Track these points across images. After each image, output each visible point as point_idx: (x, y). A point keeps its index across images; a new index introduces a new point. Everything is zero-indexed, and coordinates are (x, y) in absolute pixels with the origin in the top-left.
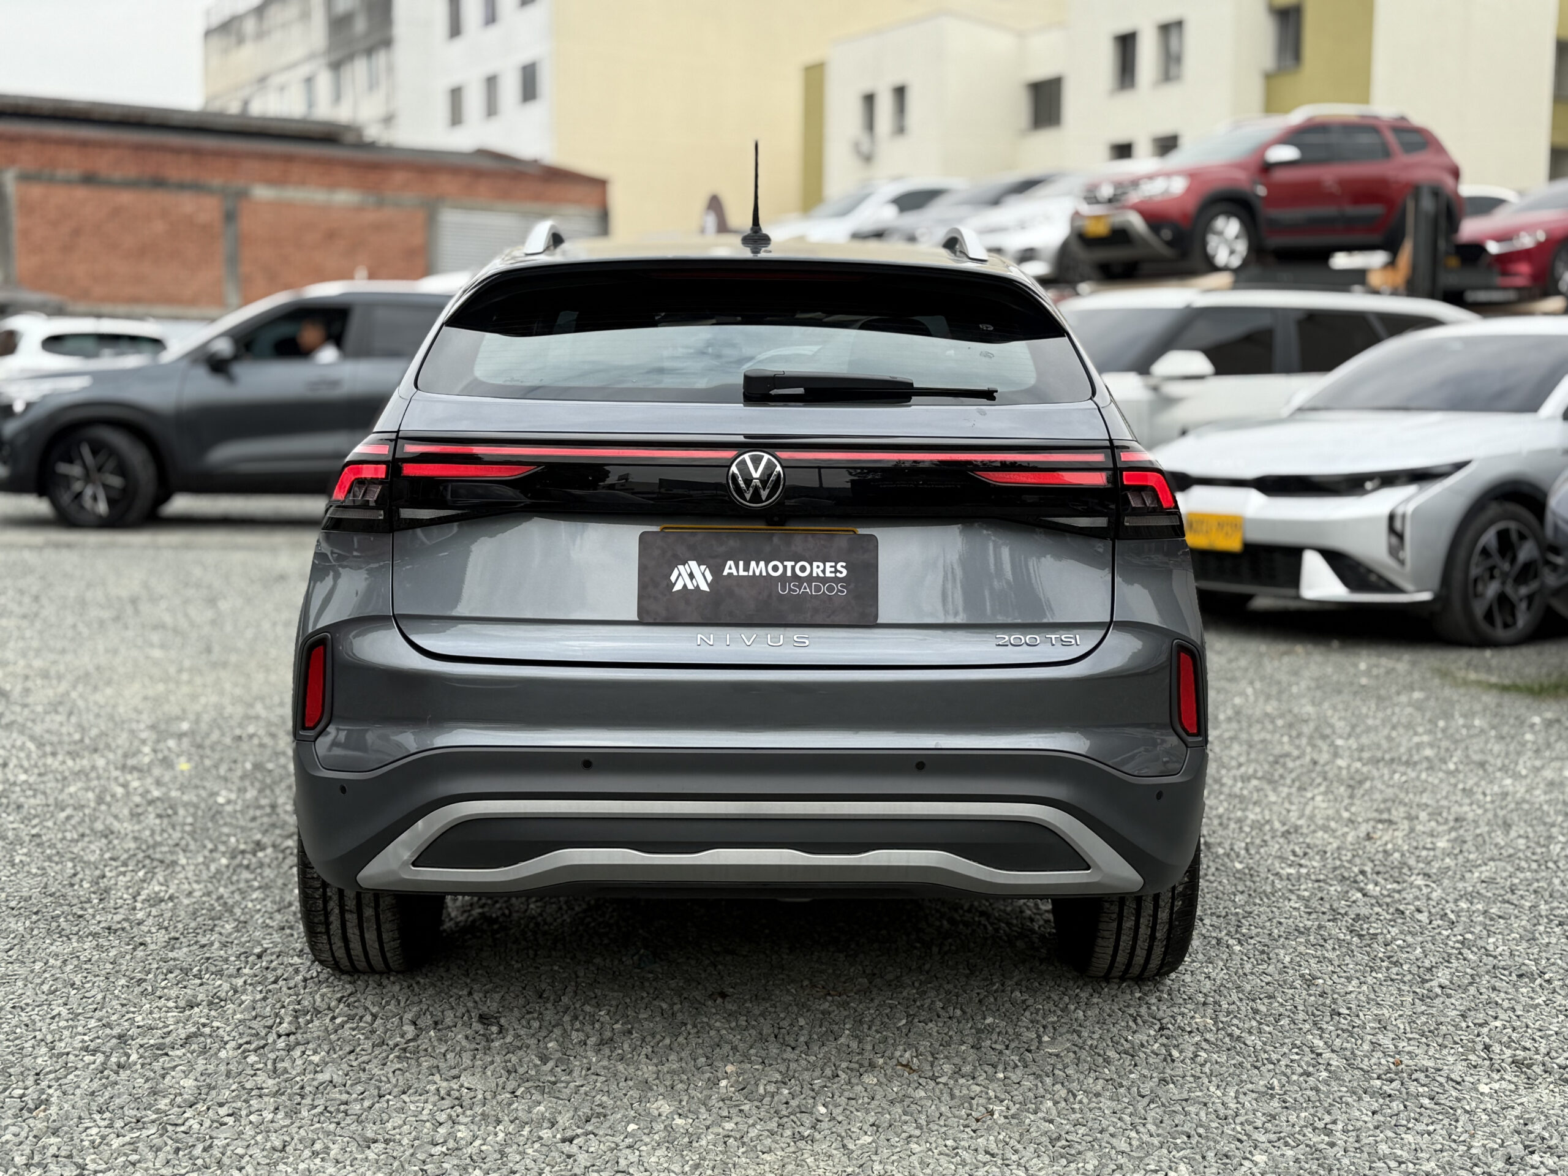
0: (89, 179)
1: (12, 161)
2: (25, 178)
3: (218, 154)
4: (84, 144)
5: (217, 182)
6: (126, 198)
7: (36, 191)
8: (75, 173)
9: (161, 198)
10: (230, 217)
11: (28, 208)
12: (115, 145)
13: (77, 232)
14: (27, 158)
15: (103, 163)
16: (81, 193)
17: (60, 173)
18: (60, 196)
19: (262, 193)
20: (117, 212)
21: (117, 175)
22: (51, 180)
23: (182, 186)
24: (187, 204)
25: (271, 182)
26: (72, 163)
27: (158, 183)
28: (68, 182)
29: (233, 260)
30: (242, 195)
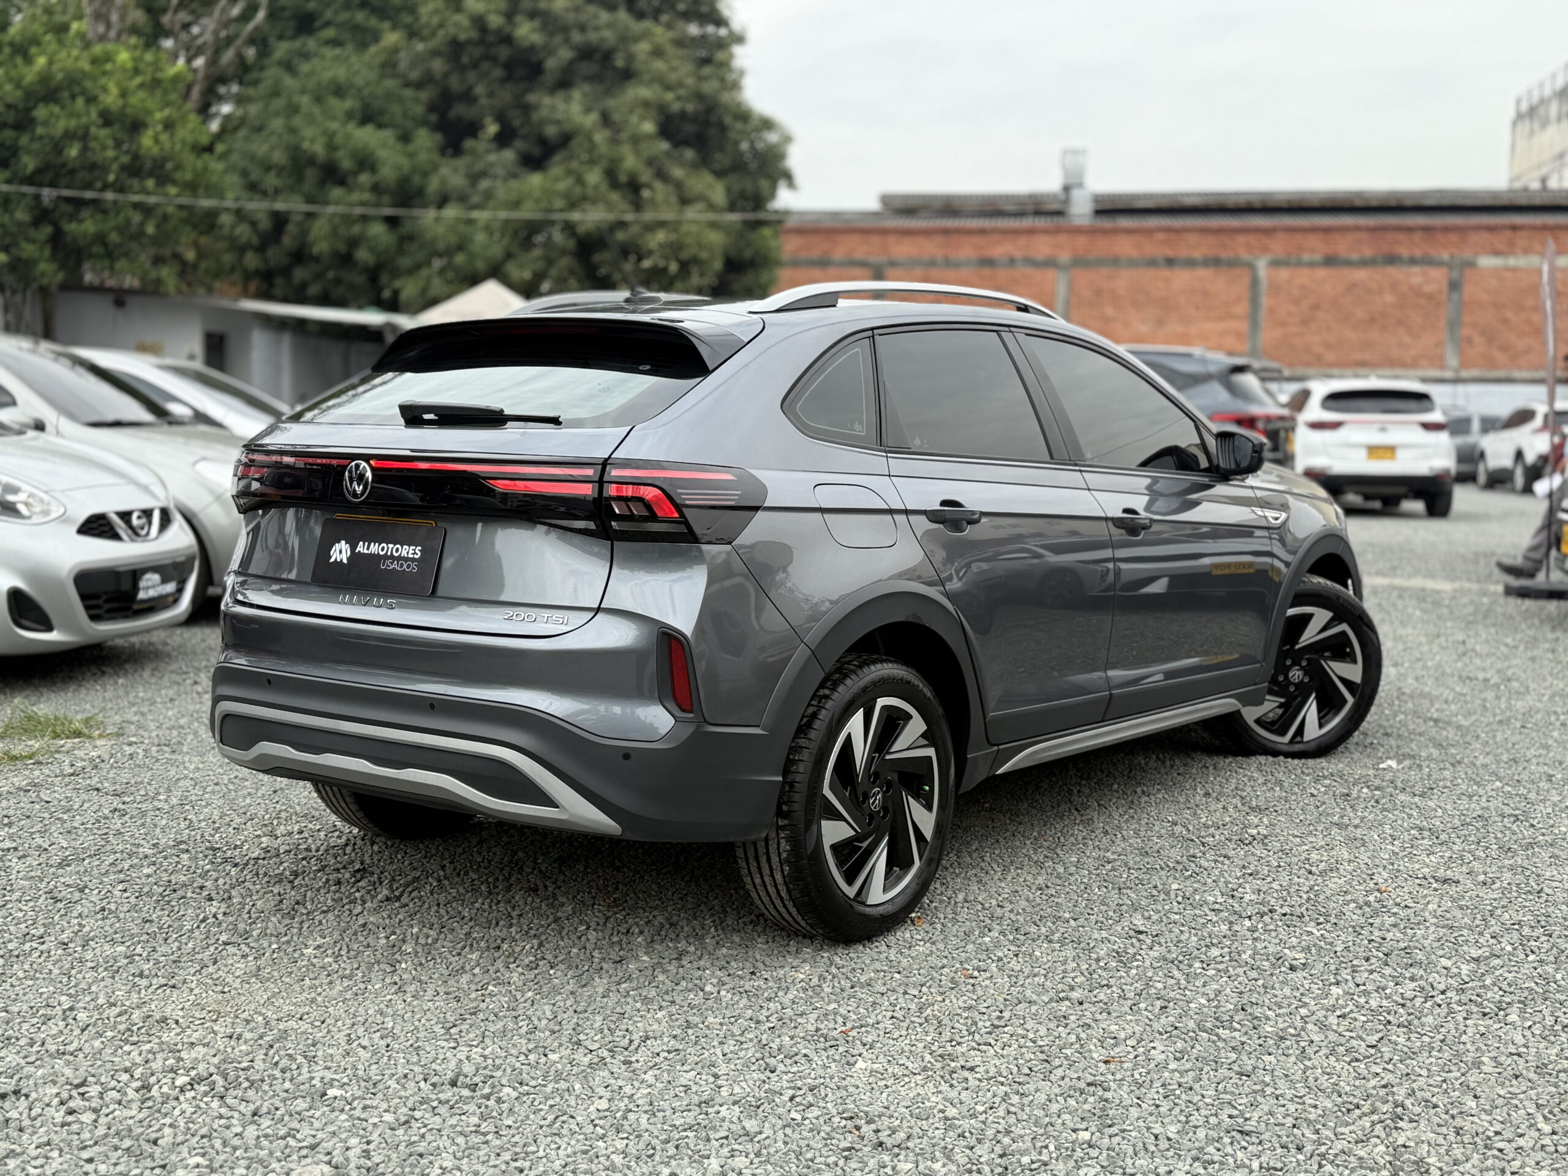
0: (1330, 261)
1: (1265, 249)
2: (1276, 263)
3: (1446, 229)
4: (1327, 230)
5: (1445, 256)
6: (1361, 275)
7: (1284, 274)
8: (1318, 257)
9: (1395, 272)
10: (1455, 285)
11: (1275, 289)
12: (1357, 228)
13: (1316, 307)
14: (1278, 246)
15: (1343, 246)
16: (1322, 273)
17: (1306, 257)
18: (1304, 277)
19: (1486, 262)
20: (1352, 287)
21: (1355, 256)
22: (1299, 264)
23: (1413, 261)
24: (1416, 276)
25: (1497, 253)
26: (1316, 247)
27: (1392, 260)
28: (1312, 265)
29: (1453, 325)
30: (1471, 264)
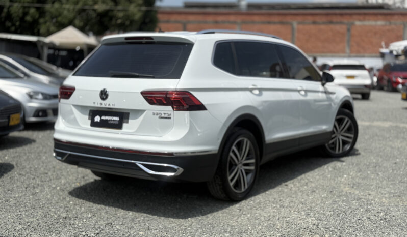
0: (314, 23)
1: (296, 20)
3: (346, 14)
4: (313, 14)
5: (346, 21)
6: (323, 27)
7: (301, 27)
8: (311, 21)
9: (332, 26)
10: (349, 30)
11: (299, 31)
14: (300, 19)
15: (318, 19)
16: (312, 26)
17: (307, 22)
18: (307, 27)
19: (358, 23)
20: (320, 30)
21: (321, 21)
22: (305, 24)
23: (337, 23)
24: (338, 28)
25: (360, 20)
27: (331, 23)
28: (309, 24)
29: (349, 41)
30: (353, 24)
